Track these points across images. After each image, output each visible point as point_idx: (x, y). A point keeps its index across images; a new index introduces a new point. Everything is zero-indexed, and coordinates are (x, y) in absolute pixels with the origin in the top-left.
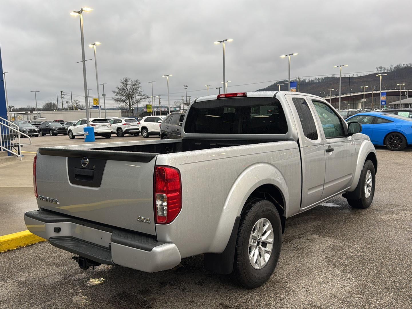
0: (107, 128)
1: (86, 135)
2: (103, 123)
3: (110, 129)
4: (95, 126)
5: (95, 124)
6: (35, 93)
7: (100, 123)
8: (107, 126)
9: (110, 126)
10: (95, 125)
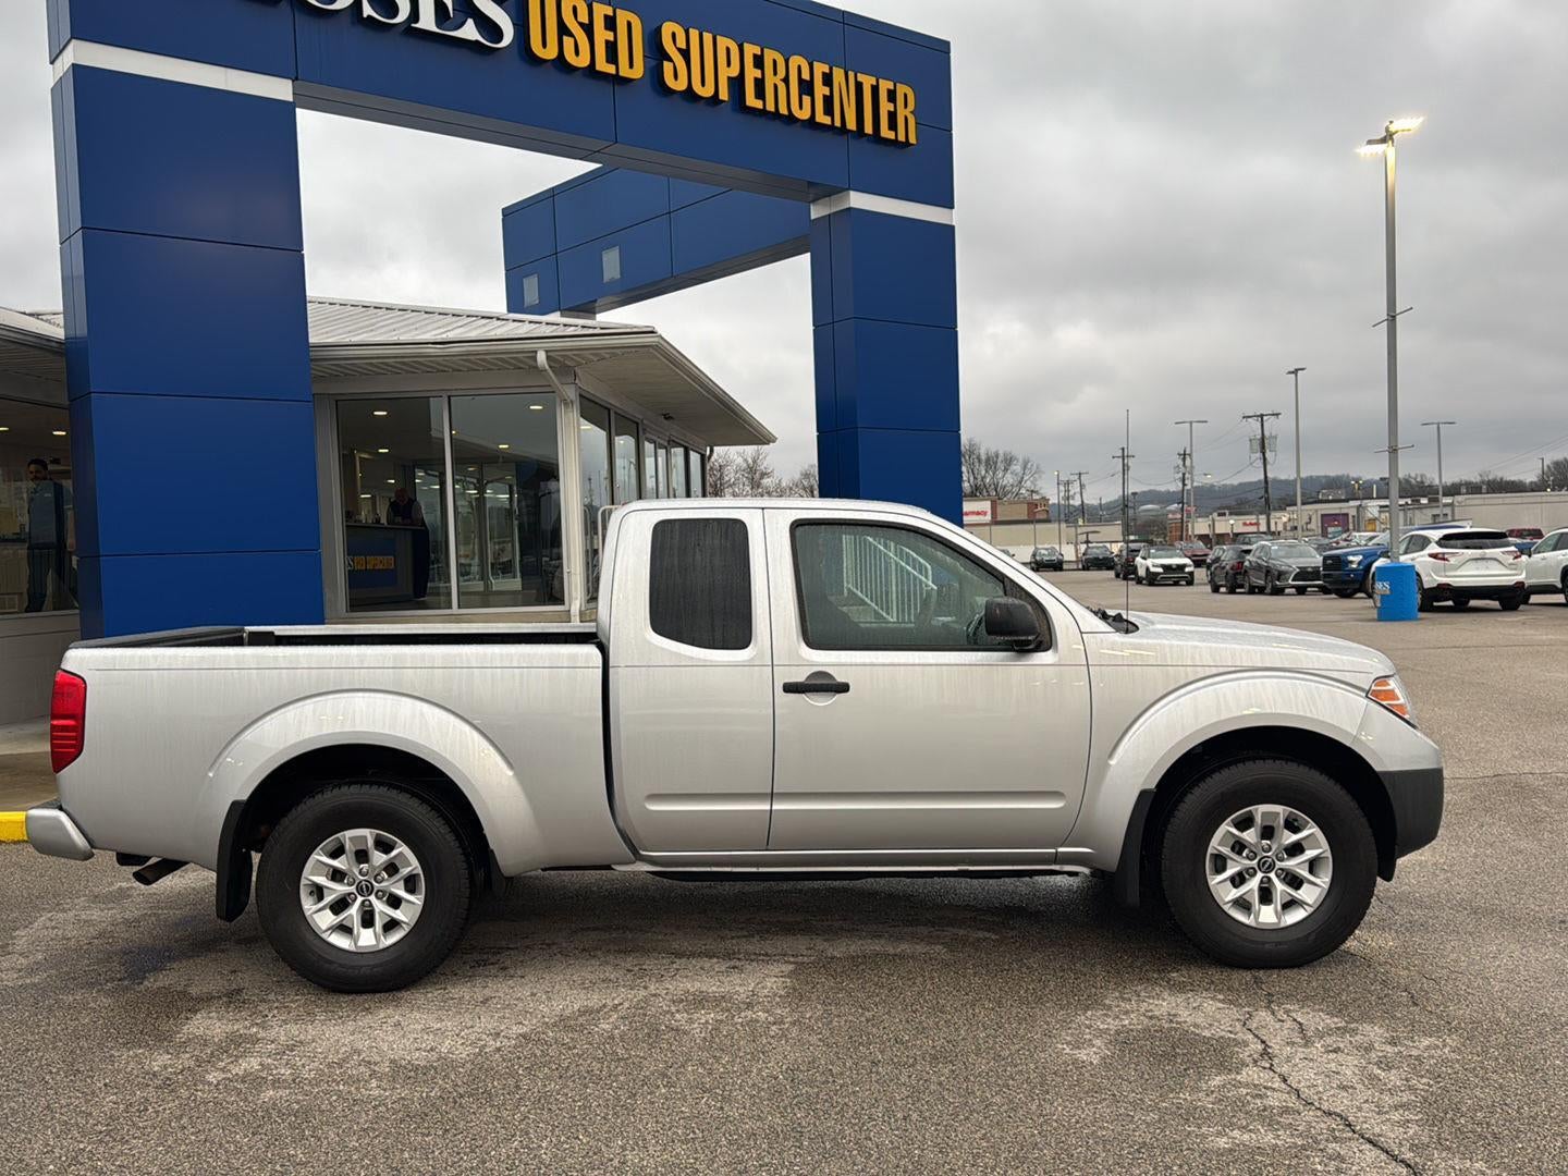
0: (1496, 569)
1: (1382, 596)
2: (1481, 548)
3: (1513, 572)
4: (1447, 560)
5: (1444, 554)
6: (1438, 428)
7: (1467, 548)
8: (1495, 559)
9: (1511, 561)
10: (1446, 556)
